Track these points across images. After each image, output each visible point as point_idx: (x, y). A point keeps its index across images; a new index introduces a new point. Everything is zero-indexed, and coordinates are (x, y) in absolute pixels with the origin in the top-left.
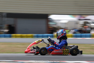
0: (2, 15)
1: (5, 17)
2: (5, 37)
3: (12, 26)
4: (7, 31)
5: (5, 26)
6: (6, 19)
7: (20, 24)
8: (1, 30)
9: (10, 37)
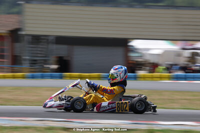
0: (48, 40)
1: (53, 43)
2: (52, 77)
3: (65, 59)
4: (55, 67)
5: (53, 59)
6: (55, 47)
7: (79, 55)
8: (45, 66)
9: (61, 77)
